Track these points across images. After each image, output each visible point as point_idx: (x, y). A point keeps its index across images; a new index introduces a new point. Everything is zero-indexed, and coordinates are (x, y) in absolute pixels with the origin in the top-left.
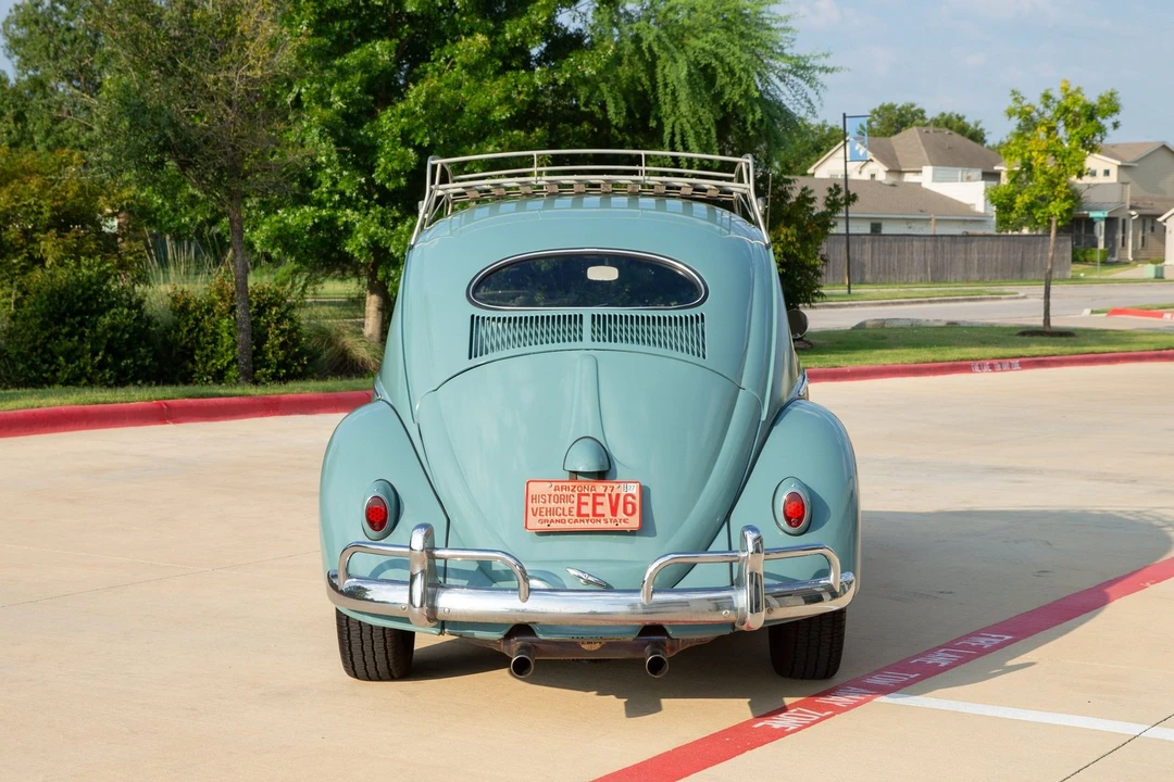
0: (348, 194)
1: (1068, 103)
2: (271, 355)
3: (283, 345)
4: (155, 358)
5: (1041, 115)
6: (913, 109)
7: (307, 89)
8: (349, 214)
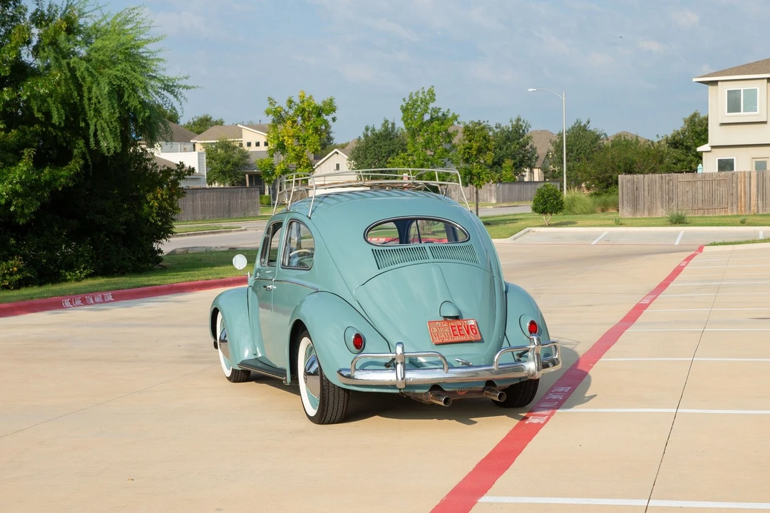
1: (305, 105)
5: (287, 113)
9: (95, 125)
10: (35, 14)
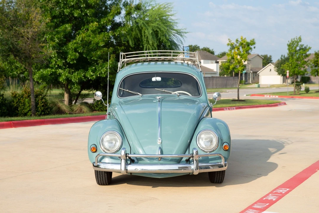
0: (60, 65)
1: (243, 42)
2: (39, 109)
3: (43, 106)
4: (7, 110)
5: (236, 45)
6: (197, 46)
7: (48, 37)
8: (60, 71)
9: (146, 47)
10: (124, 3)
